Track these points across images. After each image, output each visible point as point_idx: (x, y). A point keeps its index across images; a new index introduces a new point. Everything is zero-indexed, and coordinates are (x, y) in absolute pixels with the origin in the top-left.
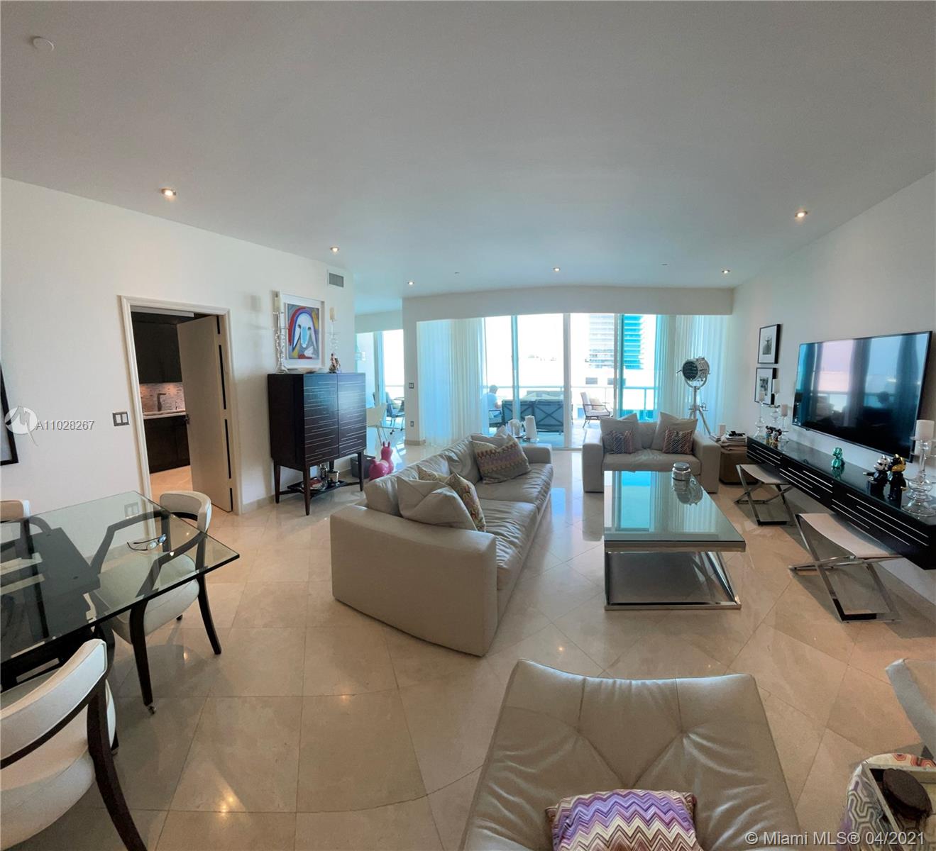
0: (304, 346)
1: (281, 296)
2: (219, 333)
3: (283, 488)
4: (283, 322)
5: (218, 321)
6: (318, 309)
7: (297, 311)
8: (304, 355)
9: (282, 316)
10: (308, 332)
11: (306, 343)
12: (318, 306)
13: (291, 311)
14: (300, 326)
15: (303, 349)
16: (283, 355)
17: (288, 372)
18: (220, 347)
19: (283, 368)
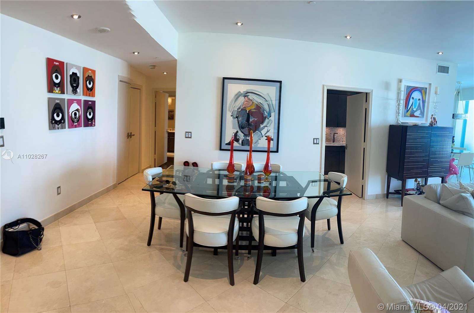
0: (415, 110)
1: (403, 81)
2: (366, 102)
3: (391, 190)
4: (403, 96)
5: (367, 96)
6: (426, 88)
7: (412, 89)
8: (414, 115)
9: (402, 93)
10: (418, 102)
11: (416, 108)
12: (427, 86)
13: (407, 90)
14: (413, 98)
15: (413, 112)
16: (401, 115)
17: (402, 124)
18: (366, 109)
19: (399, 122)
